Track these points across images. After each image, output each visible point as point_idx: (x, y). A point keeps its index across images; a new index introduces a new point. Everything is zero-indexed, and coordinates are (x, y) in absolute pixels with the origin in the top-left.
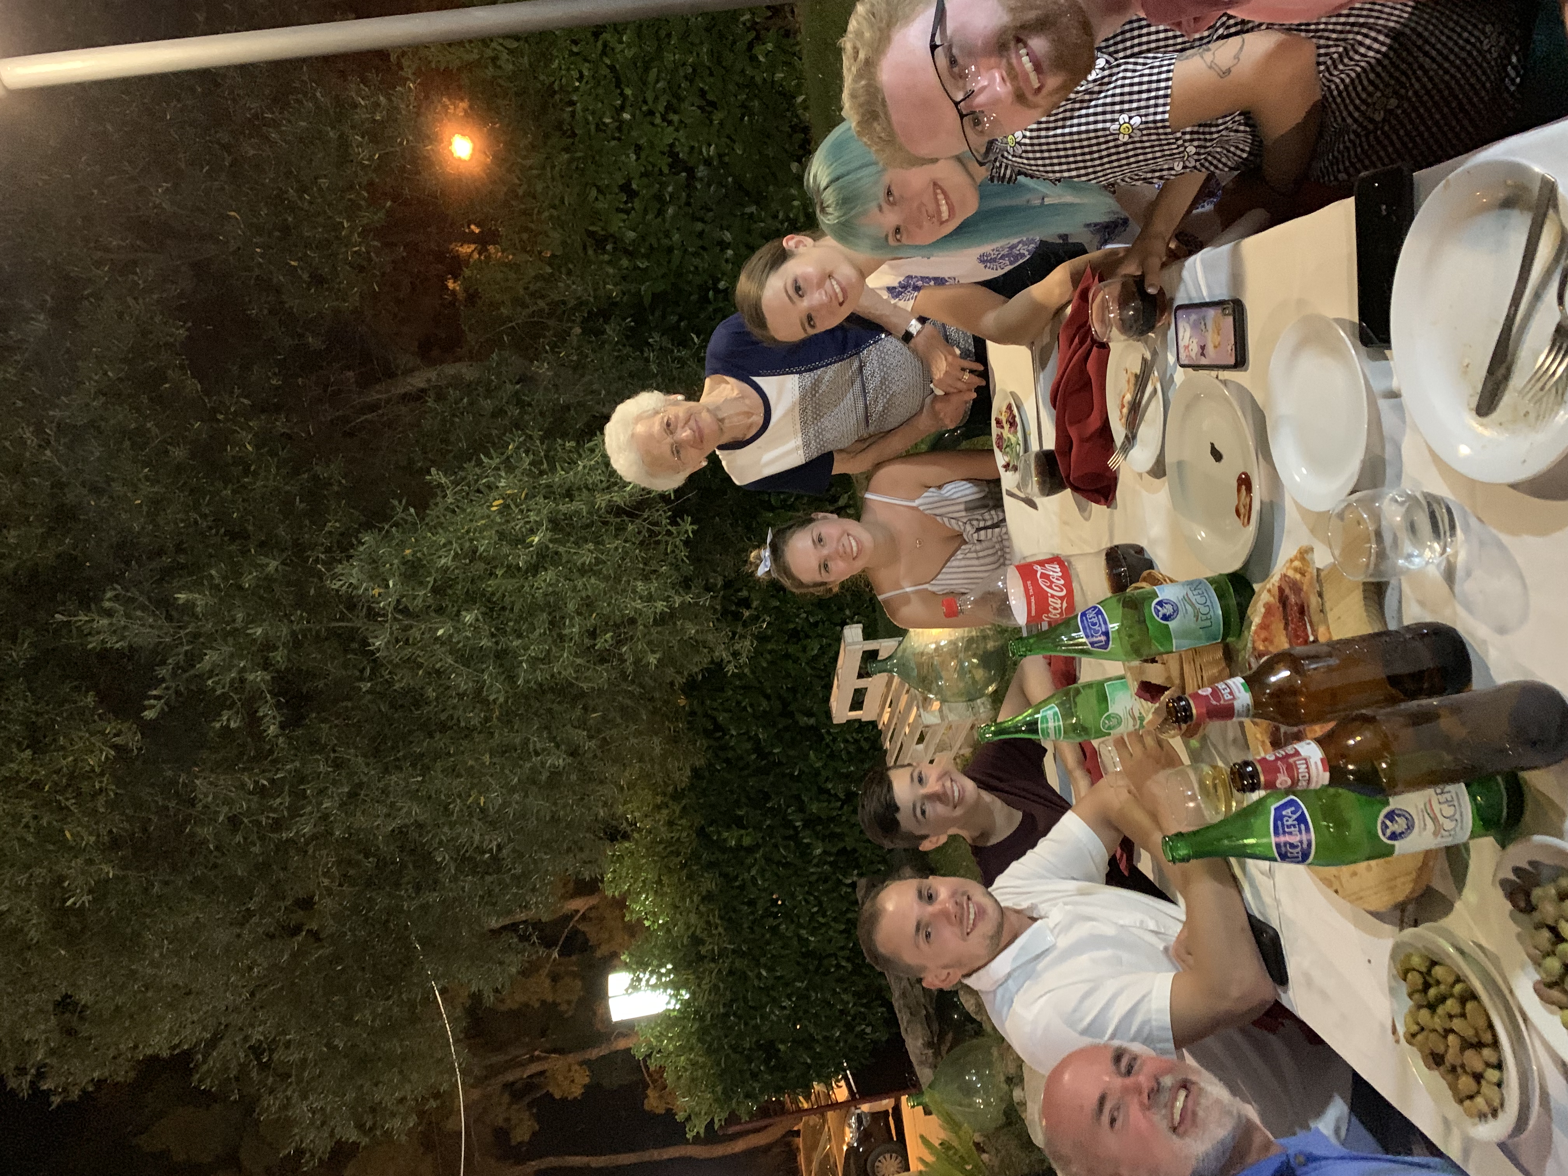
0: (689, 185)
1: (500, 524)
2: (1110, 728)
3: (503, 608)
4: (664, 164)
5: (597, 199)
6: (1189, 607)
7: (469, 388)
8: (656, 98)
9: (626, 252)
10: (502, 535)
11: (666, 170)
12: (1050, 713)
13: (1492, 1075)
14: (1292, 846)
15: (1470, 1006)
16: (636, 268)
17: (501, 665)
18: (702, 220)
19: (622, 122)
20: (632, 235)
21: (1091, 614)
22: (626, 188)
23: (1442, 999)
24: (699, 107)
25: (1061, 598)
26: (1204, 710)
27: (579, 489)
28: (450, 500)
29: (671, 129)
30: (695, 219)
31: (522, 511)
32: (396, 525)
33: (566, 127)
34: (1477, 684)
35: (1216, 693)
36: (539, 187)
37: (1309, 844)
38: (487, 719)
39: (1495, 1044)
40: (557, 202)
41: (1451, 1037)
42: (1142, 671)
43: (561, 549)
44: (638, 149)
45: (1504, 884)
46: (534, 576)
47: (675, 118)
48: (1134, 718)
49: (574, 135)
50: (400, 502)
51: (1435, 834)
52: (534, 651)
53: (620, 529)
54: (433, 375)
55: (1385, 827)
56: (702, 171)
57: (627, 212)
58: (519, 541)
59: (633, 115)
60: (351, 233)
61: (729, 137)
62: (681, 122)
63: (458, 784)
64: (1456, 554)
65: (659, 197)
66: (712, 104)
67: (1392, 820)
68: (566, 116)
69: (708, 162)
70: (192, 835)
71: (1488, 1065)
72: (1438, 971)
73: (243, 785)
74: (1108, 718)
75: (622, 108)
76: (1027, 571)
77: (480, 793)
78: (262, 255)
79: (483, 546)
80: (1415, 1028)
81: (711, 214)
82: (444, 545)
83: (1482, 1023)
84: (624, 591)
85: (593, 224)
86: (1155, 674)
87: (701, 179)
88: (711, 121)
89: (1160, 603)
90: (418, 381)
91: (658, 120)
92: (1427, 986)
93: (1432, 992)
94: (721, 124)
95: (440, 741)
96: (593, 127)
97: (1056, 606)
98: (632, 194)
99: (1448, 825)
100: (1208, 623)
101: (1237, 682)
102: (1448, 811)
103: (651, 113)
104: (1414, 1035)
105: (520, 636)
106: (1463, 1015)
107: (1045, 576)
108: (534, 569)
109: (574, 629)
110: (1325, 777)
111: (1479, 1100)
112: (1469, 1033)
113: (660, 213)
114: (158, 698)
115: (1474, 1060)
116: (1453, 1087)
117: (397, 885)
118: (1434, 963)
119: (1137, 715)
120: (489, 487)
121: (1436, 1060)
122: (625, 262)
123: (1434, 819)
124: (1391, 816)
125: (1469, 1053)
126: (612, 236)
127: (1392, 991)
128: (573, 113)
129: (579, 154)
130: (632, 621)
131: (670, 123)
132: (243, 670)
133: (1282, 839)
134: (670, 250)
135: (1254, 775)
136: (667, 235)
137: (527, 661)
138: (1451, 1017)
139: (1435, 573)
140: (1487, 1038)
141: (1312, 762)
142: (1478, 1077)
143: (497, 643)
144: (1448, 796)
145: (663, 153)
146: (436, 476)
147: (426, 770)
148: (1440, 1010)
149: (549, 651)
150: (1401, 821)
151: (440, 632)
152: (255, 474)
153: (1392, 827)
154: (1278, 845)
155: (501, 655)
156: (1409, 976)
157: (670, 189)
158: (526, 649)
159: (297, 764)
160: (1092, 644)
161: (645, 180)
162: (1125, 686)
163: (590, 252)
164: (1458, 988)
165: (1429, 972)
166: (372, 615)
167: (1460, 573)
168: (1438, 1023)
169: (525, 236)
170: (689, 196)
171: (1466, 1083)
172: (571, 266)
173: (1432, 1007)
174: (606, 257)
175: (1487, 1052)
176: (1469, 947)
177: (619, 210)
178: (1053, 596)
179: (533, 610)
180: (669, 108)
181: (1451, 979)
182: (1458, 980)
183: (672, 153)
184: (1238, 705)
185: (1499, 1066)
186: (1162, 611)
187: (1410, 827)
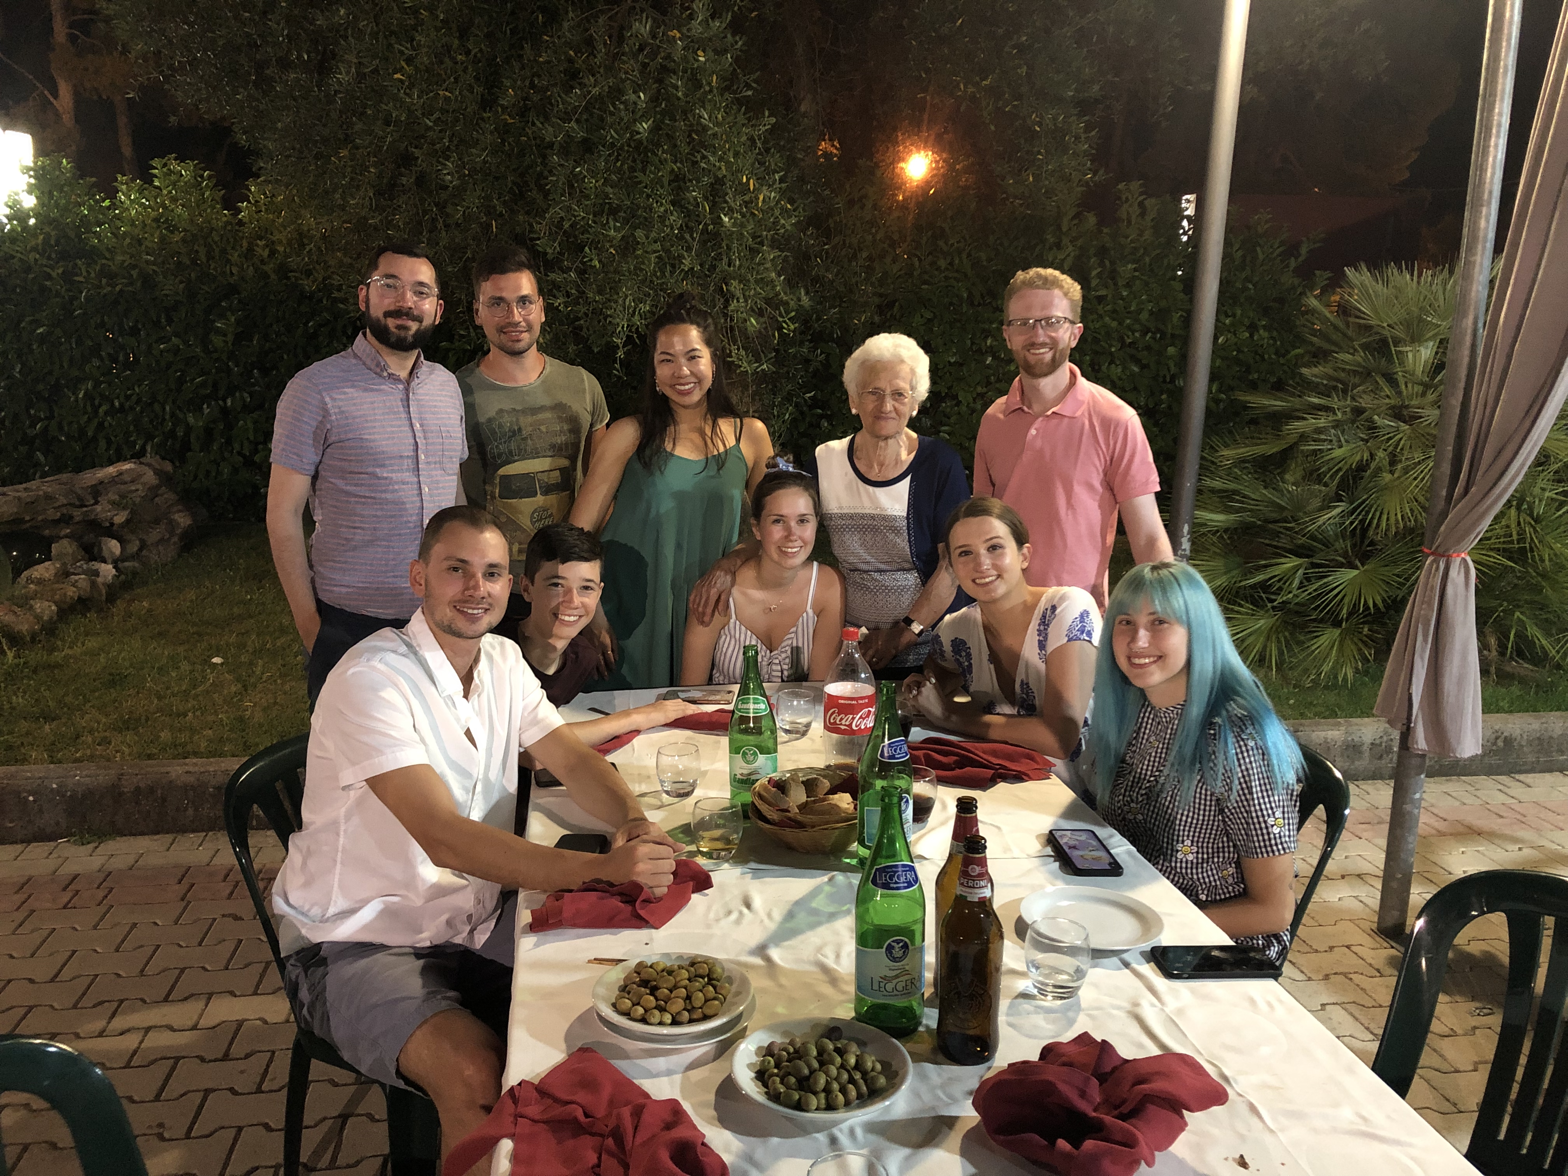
55: (898, 941)
71: (675, 1016)
123: (897, 977)
150: (901, 953)
187: (894, 960)
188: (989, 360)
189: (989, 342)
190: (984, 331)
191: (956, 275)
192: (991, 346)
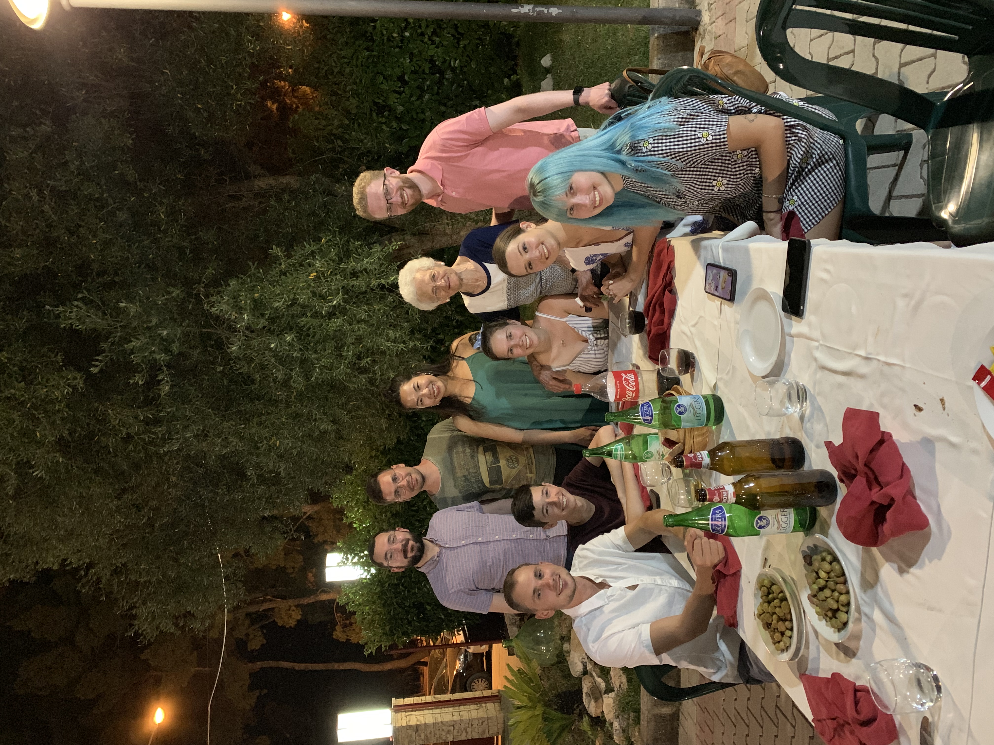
0: (440, 82)
1: (314, 287)
2: (647, 458)
3: (308, 335)
4: (426, 67)
5: (382, 83)
6: (692, 410)
7: (294, 193)
8: (427, 26)
9: (396, 118)
10: (314, 294)
11: (427, 71)
12: (619, 447)
13: (788, 633)
14: (718, 526)
15: (784, 603)
16: (401, 129)
17: (302, 368)
18: (445, 105)
19: (403, 37)
20: (400, 108)
21: (646, 406)
22: (401, 78)
23: (774, 599)
24: (453, 35)
25: (633, 392)
26: (689, 463)
27: (361, 272)
28: (283, 266)
29: (434, 46)
30: (440, 104)
31: (327, 281)
32: (250, 276)
33: (369, 34)
34: (806, 468)
35: (695, 457)
36: (348, 70)
37: (725, 526)
38: (289, 397)
39: (791, 620)
40: (358, 81)
41: (774, 616)
42: (666, 434)
43: (348, 307)
44: (412, 55)
45: (803, 552)
46: (330, 319)
47: (437, 40)
48: (659, 455)
49: (373, 40)
50: (254, 265)
51: (778, 528)
52: (324, 361)
53: (383, 297)
54: (271, 181)
55: (757, 523)
56: (449, 75)
57: (400, 93)
58: (322, 297)
59: (411, 34)
60: (237, 93)
61: (468, 56)
62: (440, 42)
63: (266, 433)
64: (806, 410)
65: (420, 88)
66: (461, 34)
67: (761, 520)
68: (370, 29)
69: (453, 70)
70: (98, 442)
71: (787, 629)
72: (774, 587)
73: (136, 417)
74: (647, 453)
75: (405, 28)
76: (617, 376)
77: (278, 439)
78: (181, 99)
79: (302, 298)
80: (762, 612)
81: (451, 102)
82: (279, 294)
83: (788, 611)
84: (380, 335)
85: (379, 98)
86: (673, 435)
87: (447, 79)
88: (459, 44)
89: (679, 406)
90: (262, 183)
91: (426, 40)
92: (769, 593)
93: (771, 596)
94: (464, 47)
95: (259, 406)
96: (385, 38)
97: (629, 396)
98: (404, 83)
99: (784, 525)
100: (699, 418)
101: (705, 453)
102: (784, 519)
103: (422, 34)
104: (760, 615)
105: (316, 352)
106: (780, 607)
107: (626, 380)
108: (331, 315)
109: (349, 353)
110: (734, 500)
111: (782, 644)
112: (781, 615)
113: (420, 97)
114: (101, 361)
115: (781, 626)
116: (772, 638)
117: (217, 486)
118: (773, 584)
119: (661, 453)
120: (309, 265)
121: (768, 626)
122: (395, 125)
123: (778, 522)
124: (760, 518)
125: (780, 623)
126: (389, 106)
127: (755, 595)
128: (375, 27)
129: (374, 53)
130: (383, 353)
131: (433, 42)
132: (154, 352)
133: (714, 523)
134: (424, 120)
135: (705, 495)
136: (423, 112)
137: (319, 368)
138: (776, 607)
139: (797, 416)
140: (788, 617)
141: (729, 493)
142: (783, 634)
143: (302, 355)
144: (785, 513)
145: (426, 60)
146: (276, 251)
147: (247, 421)
148: (772, 604)
149: (332, 364)
150: (765, 521)
151: (272, 346)
152: (165, 232)
153: (761, 523)
154: (712, 525)
155: (303, 362)
156: (762, 589)
157: (428, 83)
158: (318, 360)
159: (174, 409)
160: (644, 420)
161: (414, 76)
162: (657, 438)
163: (374, 115)
164: (781, 595)
165: (770, 588)
166: (232, 329)
167: (806, 419)
168: (770, 610)
169: (334, 98)
170: (439, 88)
171: (777, 636)
172: (360, 121)
173: (769, 602)
174: (384, 120)
175: (787, 623)
176: (789, 580)
177: (395, 92)
178: (629, 390)
179: (326, 338)
180: (434, 33)
181: (778, 591)
182: (782, 592)
183: (432, 61)
184: (704, 463)
185: (791, 629)
186: (679, 410)
187: (768, 524)
188: (407, 34)
189: (395, 35)
190: (389, 40)
191: (355, 60)
192: (398, 34)
